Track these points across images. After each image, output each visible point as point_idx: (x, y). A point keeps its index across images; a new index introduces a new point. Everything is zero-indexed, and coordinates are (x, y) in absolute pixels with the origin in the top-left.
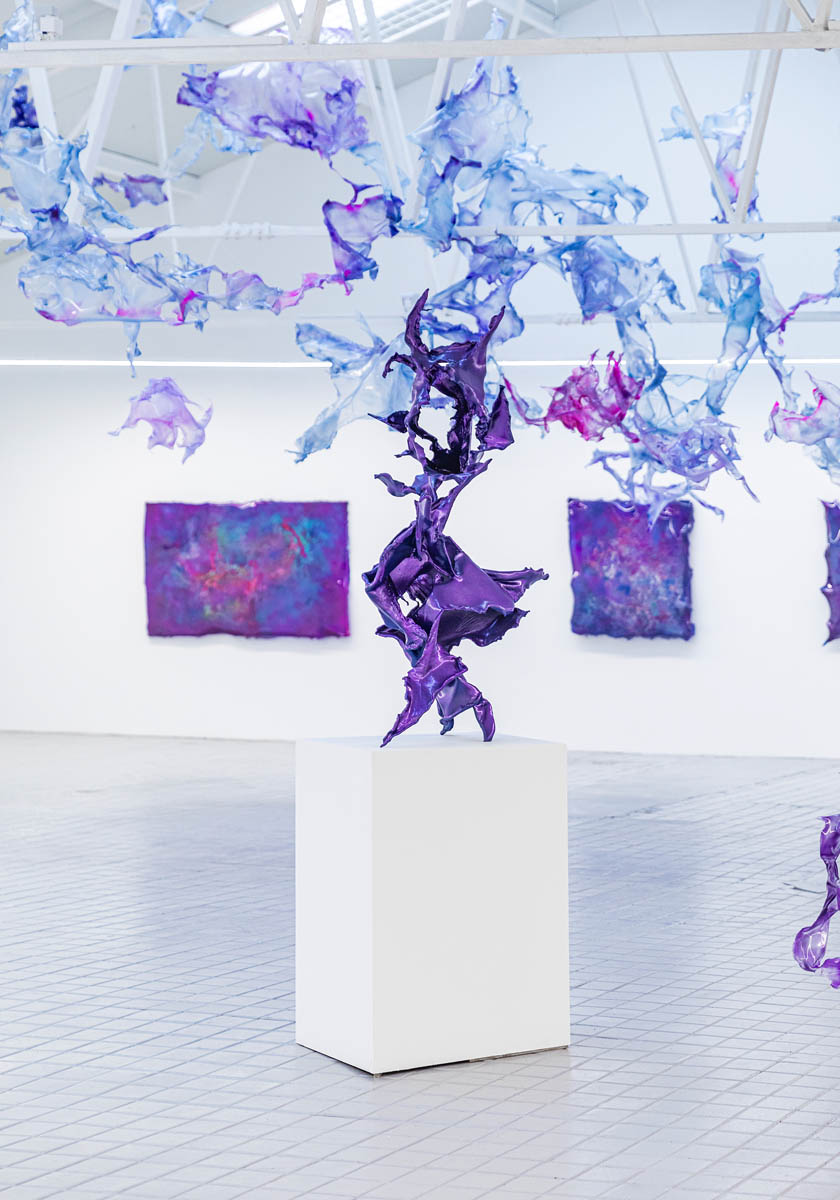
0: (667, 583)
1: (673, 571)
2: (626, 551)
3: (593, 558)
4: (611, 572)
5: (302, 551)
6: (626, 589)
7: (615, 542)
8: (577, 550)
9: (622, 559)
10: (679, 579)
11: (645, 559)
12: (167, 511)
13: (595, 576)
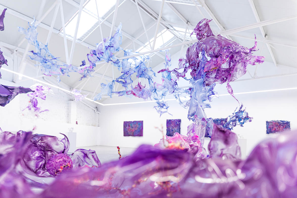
0: (177, 130)
1: (178, 128)
2: (173, 126)
3: (169, 127)
4: (171, 128)
5: (138, 127)
6: (172, 130)
7: (171, 125)
8: (167, 125)
9: (172, 127)
10: (178, 129)
11: (175, 126)
12: (126, 122)
13: (169, 129)
